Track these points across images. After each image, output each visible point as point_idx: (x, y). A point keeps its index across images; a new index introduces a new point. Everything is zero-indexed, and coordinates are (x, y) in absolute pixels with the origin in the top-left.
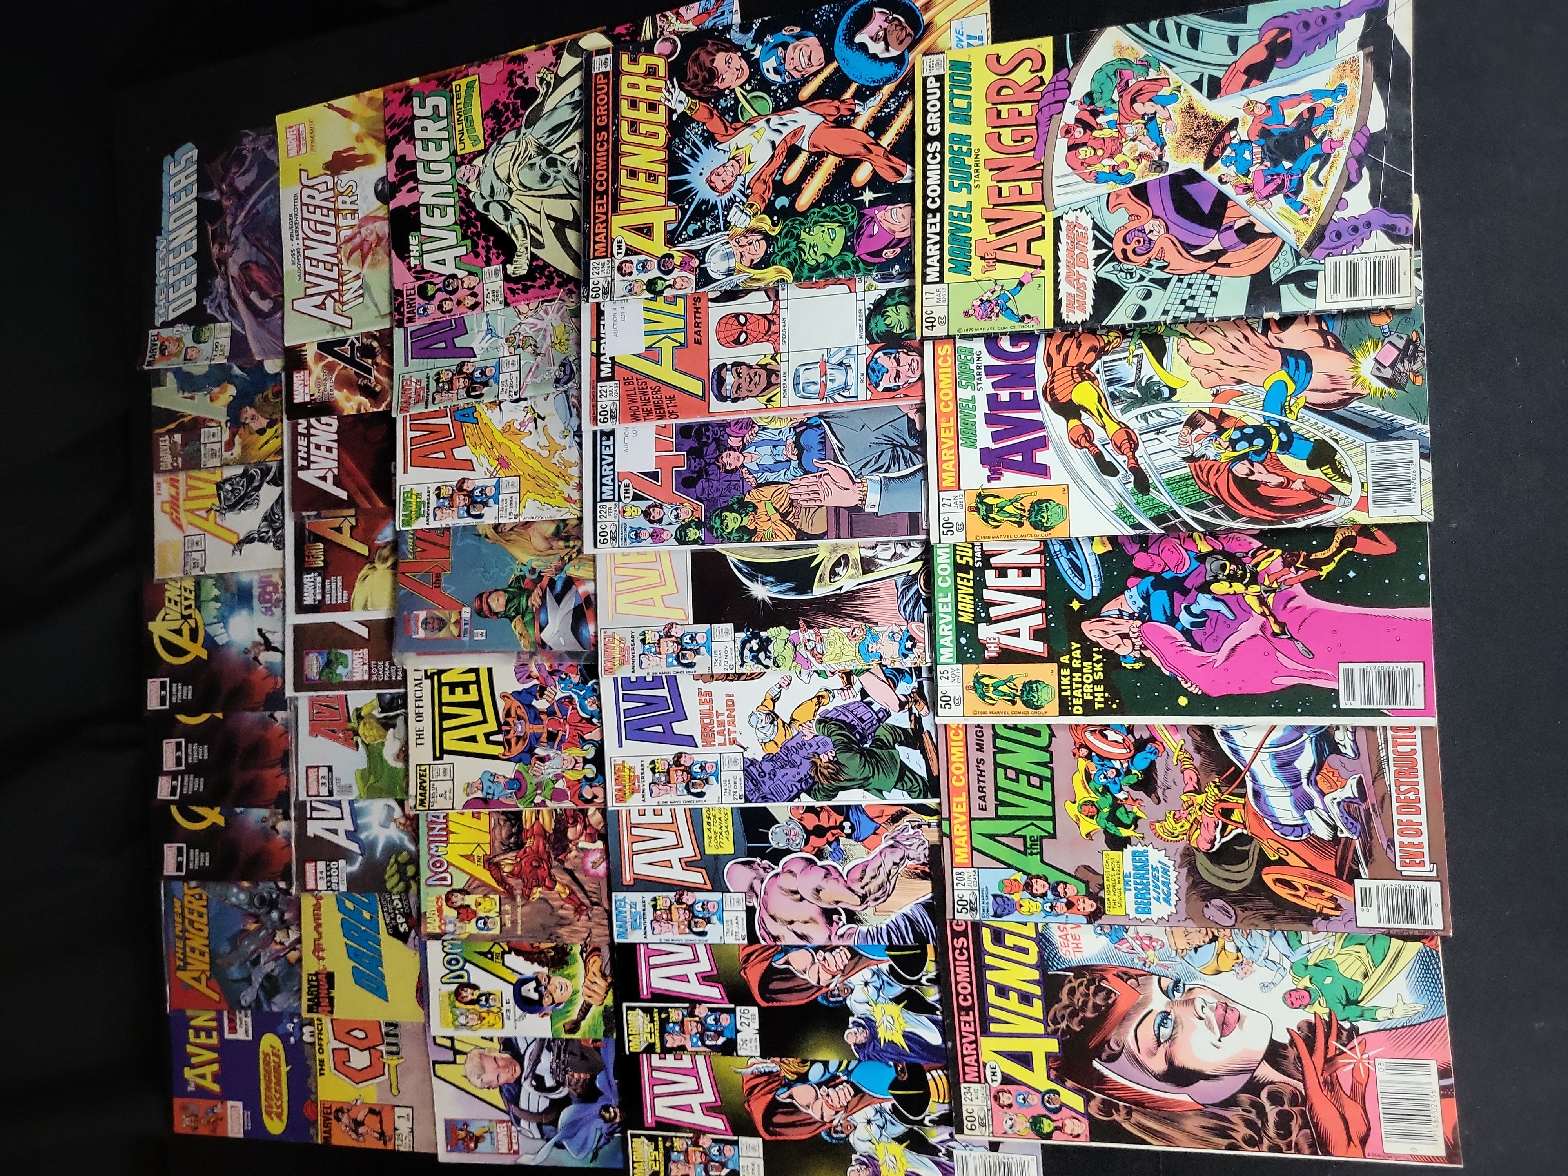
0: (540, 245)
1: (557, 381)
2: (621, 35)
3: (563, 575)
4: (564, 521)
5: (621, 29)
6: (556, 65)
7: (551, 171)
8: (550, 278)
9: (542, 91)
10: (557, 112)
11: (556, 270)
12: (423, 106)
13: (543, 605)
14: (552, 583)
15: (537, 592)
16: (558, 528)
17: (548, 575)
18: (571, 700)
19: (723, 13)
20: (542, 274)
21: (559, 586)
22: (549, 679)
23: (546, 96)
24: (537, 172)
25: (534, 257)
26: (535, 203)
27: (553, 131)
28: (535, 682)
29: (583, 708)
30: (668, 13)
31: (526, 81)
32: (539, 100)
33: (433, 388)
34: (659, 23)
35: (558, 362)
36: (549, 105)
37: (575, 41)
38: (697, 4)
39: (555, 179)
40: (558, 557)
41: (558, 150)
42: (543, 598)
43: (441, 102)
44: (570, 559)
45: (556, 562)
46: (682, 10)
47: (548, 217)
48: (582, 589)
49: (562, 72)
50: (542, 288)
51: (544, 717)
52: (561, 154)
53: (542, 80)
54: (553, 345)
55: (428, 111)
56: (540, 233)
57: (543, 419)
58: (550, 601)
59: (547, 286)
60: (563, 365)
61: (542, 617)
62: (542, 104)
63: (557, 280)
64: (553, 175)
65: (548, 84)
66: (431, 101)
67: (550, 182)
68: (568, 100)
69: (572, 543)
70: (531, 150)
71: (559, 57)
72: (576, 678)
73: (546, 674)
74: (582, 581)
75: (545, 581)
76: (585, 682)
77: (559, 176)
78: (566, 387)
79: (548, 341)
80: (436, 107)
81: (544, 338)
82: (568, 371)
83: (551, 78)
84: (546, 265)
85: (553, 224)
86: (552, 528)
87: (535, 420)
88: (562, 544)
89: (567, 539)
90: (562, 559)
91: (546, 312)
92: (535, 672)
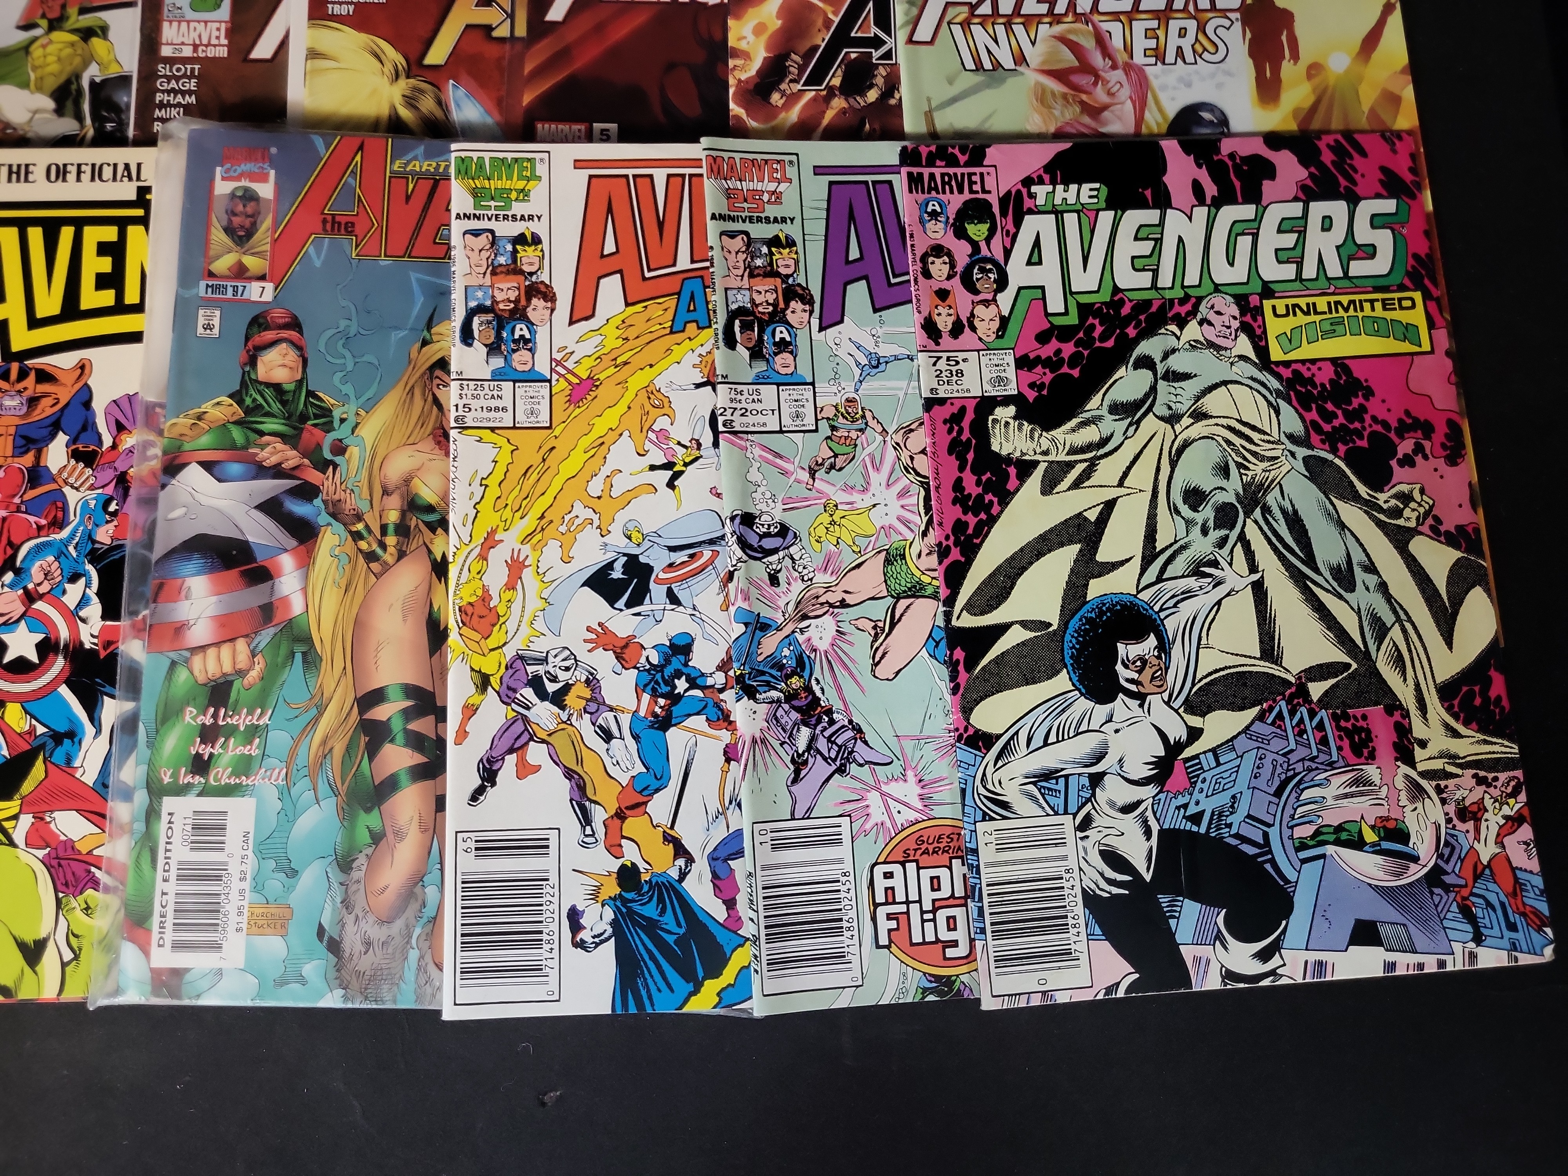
0: (1049, 487)
1: (748, 519)
2: (1487, 683)
3: (324, 518)
4: (443, 524)
5: (1498, 687)
6: (1436, 533)
7: (1207, 513)
8: (979, 506)
9: (1382, 497)
10: (1333, 531)
11: (992, 520)
12: (1377, 221)
13: (261, 471)
14: (307, 492)
15: (291, 457)
16: (430, 509)
17: (327, 483)
18: (58, 524)
19: (1512, 927)
20: (988, 487)
21: (299, 508)
22: (108, 475)
23: (1370, 507)
24: (1207, 482)
25: (1025, 468)
26: (1142, 476)
27: (1295, 521)
28: (107, 441)
29: (38, 550)
30: (1523, 797)
31: (1408, 461)
32: (1363, 490)
33: (759, 231)
34: (1503, 776)
35: (790, 519)
36: (1351, 513)
37: (1480, 580)
38: (1534, 865)
39: (1189, 523)
40: (364, 506)
41: (1253, 533)
42: (277, 472)
43: (1381, 265)
44: (357, 536)
45: (357, 501)
46: (1526, 832)
47: (1110, 506)
48: (287, 562)
49: (1421, 547)
50: (958, 485)
51: (28, 460)
52: (1242, 537)
53: (1406, 498)
54: (830, 507)
55: (1364, 234)
56: (1077, 485)
57: (671, 485)
58: (269, 487)
59: (961, 498)
60: (784, 531)
61: (235, 468)
62: (1355, 497)
63: (972, 520)
64: (1199, 517)
65: (1397, 513)
66: (1384, 240)
67: (1185, 510)
68: (1357, 556)
69: (391, 540)
70: (1257, 469)
71: (1451, 540)
72: (104, 535)
73: (121, 466)
74: (306, 562)
75: (313, 476)
76: (95, 557)
77: (1196, 531)
78: (732, 540)
79: (840, 497)
80: (1369, 252)
81: (849, 488)
82: (768, 543)
83: (1409, 518)
84: (1005, 498)
85: (1092, 515)
86: (428, 494)
87: (669, 466)
88: (393, 517)
89: (403, 530)
90: (359, 517)
91: (902, 494)
92: (129, 441)
